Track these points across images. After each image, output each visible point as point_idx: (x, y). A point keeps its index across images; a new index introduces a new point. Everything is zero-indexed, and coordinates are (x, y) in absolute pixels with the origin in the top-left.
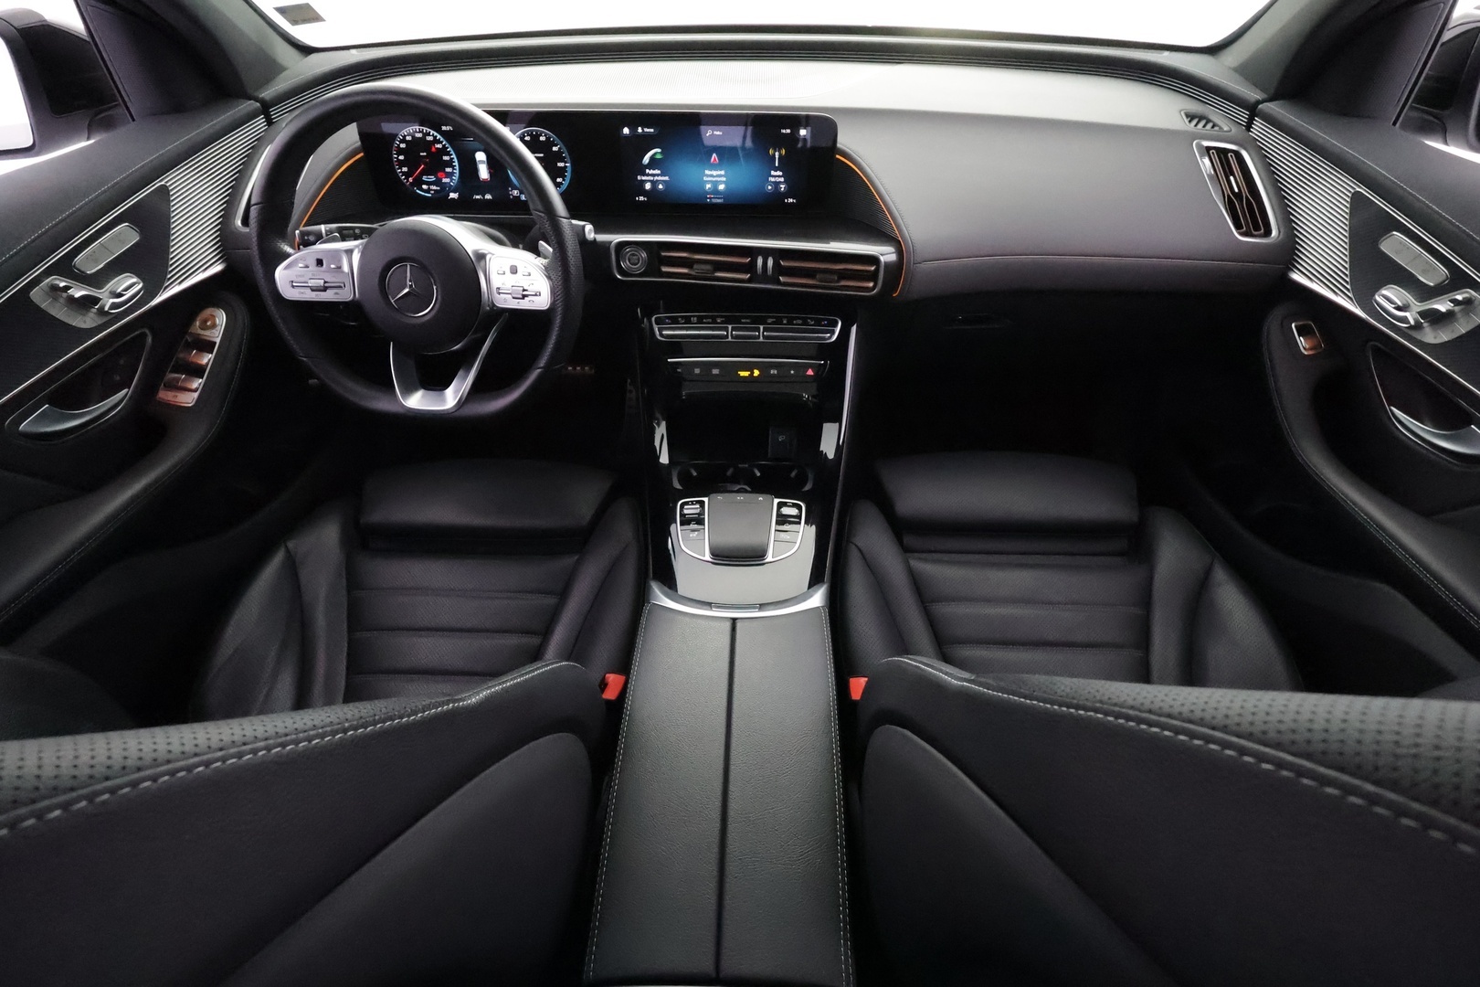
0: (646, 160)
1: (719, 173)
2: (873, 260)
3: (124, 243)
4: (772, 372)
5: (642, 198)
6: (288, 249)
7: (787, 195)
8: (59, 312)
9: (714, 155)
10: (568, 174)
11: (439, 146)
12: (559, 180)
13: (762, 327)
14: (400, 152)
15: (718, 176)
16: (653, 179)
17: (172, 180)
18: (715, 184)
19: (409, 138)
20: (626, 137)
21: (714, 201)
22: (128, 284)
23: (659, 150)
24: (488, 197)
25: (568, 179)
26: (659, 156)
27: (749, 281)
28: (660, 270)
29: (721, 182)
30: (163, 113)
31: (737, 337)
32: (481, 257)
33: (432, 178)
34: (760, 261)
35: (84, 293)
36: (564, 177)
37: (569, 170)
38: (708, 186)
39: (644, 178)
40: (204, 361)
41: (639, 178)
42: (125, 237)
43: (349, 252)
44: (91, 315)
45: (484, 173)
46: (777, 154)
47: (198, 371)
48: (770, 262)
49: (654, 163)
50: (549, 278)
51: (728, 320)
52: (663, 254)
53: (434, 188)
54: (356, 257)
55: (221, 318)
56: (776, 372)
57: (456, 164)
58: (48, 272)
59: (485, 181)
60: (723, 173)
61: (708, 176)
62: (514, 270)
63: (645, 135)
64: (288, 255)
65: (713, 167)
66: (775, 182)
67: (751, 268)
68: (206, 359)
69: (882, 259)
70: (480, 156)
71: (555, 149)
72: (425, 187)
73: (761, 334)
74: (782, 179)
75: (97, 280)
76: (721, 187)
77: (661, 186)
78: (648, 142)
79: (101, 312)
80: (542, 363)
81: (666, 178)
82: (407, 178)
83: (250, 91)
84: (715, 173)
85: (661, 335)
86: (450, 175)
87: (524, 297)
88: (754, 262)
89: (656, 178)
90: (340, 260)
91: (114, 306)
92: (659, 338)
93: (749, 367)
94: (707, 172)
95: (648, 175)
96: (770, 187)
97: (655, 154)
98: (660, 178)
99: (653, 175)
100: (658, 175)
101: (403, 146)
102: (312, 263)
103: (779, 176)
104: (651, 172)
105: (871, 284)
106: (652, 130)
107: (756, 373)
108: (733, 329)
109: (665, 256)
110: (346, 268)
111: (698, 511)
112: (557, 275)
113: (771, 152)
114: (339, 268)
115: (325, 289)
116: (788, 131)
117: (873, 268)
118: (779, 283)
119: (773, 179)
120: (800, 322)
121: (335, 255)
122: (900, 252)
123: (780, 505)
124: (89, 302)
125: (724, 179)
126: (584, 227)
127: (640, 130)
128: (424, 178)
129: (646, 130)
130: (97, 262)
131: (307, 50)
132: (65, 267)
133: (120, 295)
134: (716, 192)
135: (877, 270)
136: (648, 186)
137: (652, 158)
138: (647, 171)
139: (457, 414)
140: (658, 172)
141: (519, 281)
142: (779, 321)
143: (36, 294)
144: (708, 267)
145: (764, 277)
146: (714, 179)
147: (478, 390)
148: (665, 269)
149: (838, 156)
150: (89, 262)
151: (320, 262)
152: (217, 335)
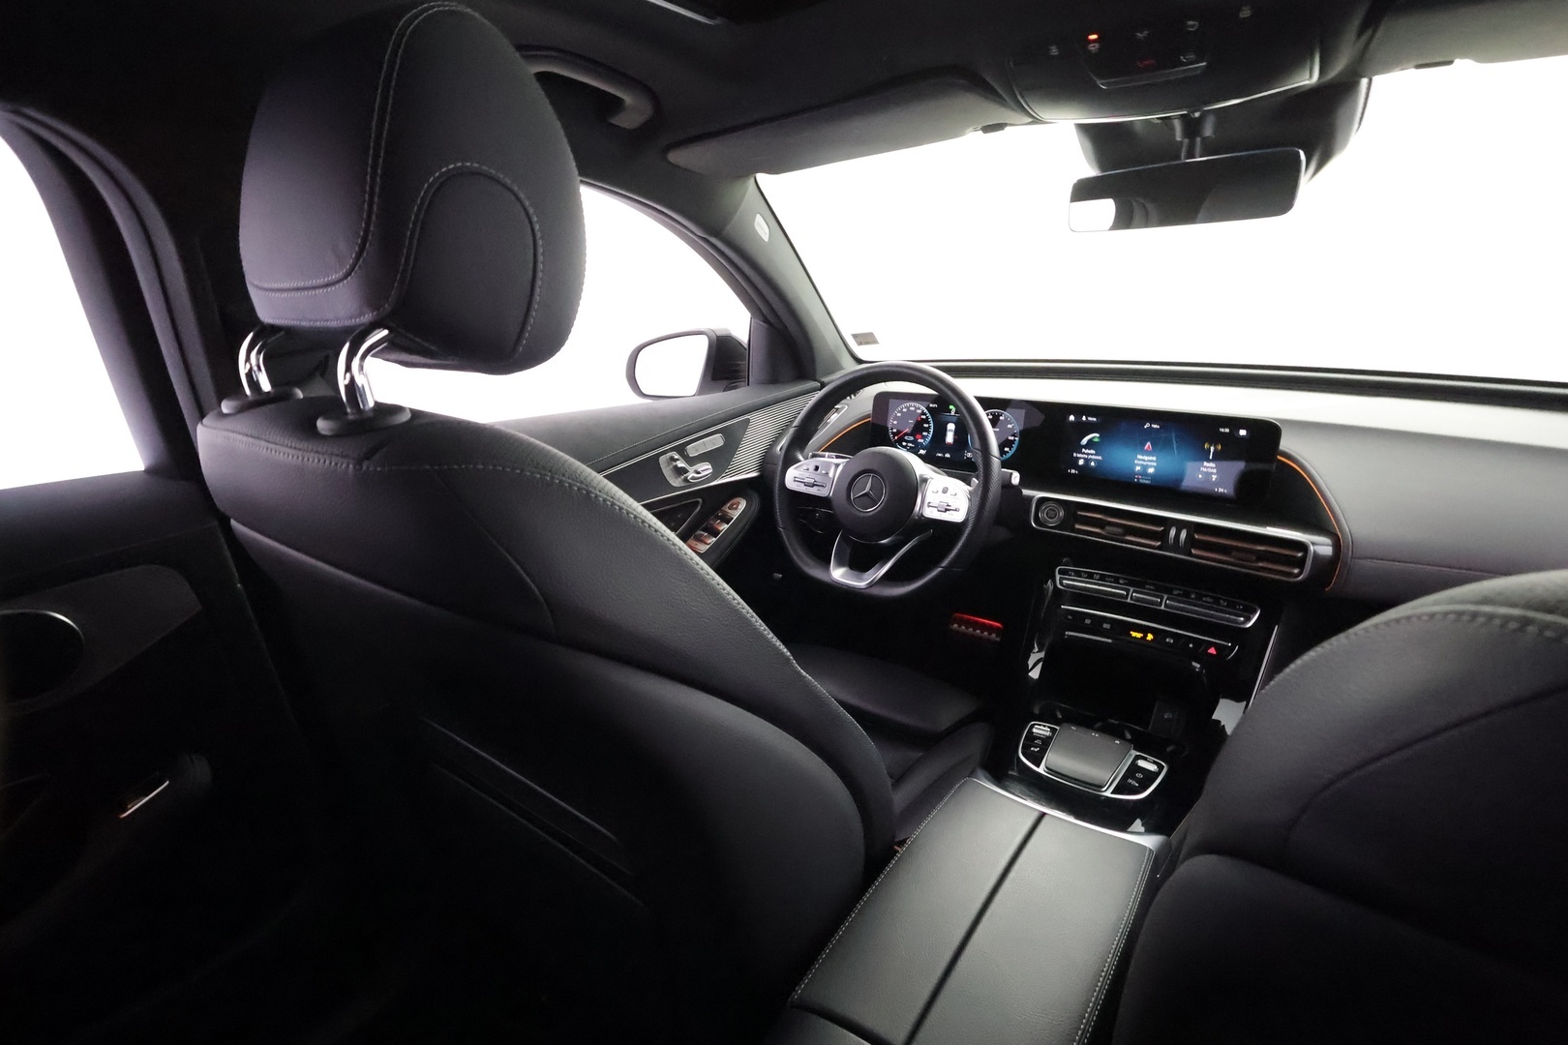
0: (1084, 441)
1: (1151, 458)
2: (1301, 546)
3: (714, 444)
4: (1167, 640)
5: (1073, 471)
6: (801, 458)
7: (1217, 484)
8: (667, 472)
9: (1149, 443)
10: (1015, 446)
11: (924, 417)
12: (1006, 449)
13: (1166, 597)
14: (896, 418)
15: (1149, 461)
16: (1088, 457)
17: (753, 417)
18: (1145, 468)
19: (905, 410)
20: (1072, 422)
21: (1141, 481)
22: (706, 468)
23: (1097, 435)
24: (948, 455)
25: (1013, 450)
26: (1096, 440)
27: (1159, 548)
28: (1074, 526)
29: (1151, 466)
30: (762, 383)
31: (1138, 600)
32: (925, 481)
33: (912, 438)
34: (1173, 532)
35: (683, 465)
36: (1011, 448)
37: (1016, 443)
38: (1138, 468)
39: (1079, 455)
40: (721, 528)
41: (1075, 455)
42: (716, 441)
43: (837, 465)
44: (680, 479)
45: (950, 438)
46: (1212, 449)
47: (714, 533)
48: (1183, 535)
49: (1090, 444)
50: (970, 500)
51: (1131, 583)
52: (1079, 513)
53: (910, 445)
54: (840, 468)
55: (743, 504)
56: (1172, 641)
57: (932, 430)
58: (672, 449)
59: (949, 444)
60: (1154, 458)
61: (1139, 460)
62: (945, 491)
63: (1088, 423)
64: (800, 461)
65: (1148, 453)
66: (1207, 473)
67: (1162, 536)
68: (724, 527)
69: (1312, 548)
70: (951, 427)
71: (1010, 426)
72: (904, 444)
73: (1164, 603)
74: (1215, 471)
75: (691, 461)
76: (1151, 470)
77: (1093, 464)
78: (1089, 428)
79: (686, 480)
80: (945, 563)
81: (1100, 458)
82: (894, 437)
83: (817, 377)
84: (1146, 458)
85: (1061, 584)
86: (924, 437)
87: (946, 510)
88: (1166, 532)
89: (1090, 457)
90: (829, 469)
91: (693, 478)
92: (1059, 586)
93: (1145, 630)
94: (1139, 457)
95: (1084, 453)
96: (1200, 476)
97: (1094, 437)
98: (1093, 457)
99: (1088, 454)
100: (1092, 454)
101: (899, 415)
102: (812, 468)
103: (1212, 468)
104: (1087, 451)
105: (1296, 571)
106: (1095, 419)
107: (1150, 637)
108: (1134, 591)
109: (1081, 515)
110: (831, 475)
111: (1048, 734)
112: (977, 500)
113: (1206, 446)
114: (827, 474)
115: (813, 485)
116: (1227, 430)
117: (1300, 555)
118: (1190, 554)
119: (1205, 470)
120: (1209, 600)
121: (829, 465)
122: (1337, 545)
123: (1138, 757)
124: (683, 471)
125: (1155, 464)
126: (1011, 474)
127: (1084, 418)
128: (906, 438)
129: (1090, 419)
130: (697, 451)
131: (860, 361)
132: (681, 450)
133: (699, 473)
134: (1144, 473)
135: (1304, 559)
136: (1081, 462)
137: (1090, 441)
138: (1084, 450)
139: (867, 591)
140: (1093, 452)
141: (947, 499)
142: (1187, 595)
143: (662, 459)
144: (1120, 530)
145: (1176, 546)
146: (1145, 463)
147: (888, 578)
148: (1077, 526)
149: (1279, 457)
150: (693, 450)
151: (817, 468)
152: (735, 514)
